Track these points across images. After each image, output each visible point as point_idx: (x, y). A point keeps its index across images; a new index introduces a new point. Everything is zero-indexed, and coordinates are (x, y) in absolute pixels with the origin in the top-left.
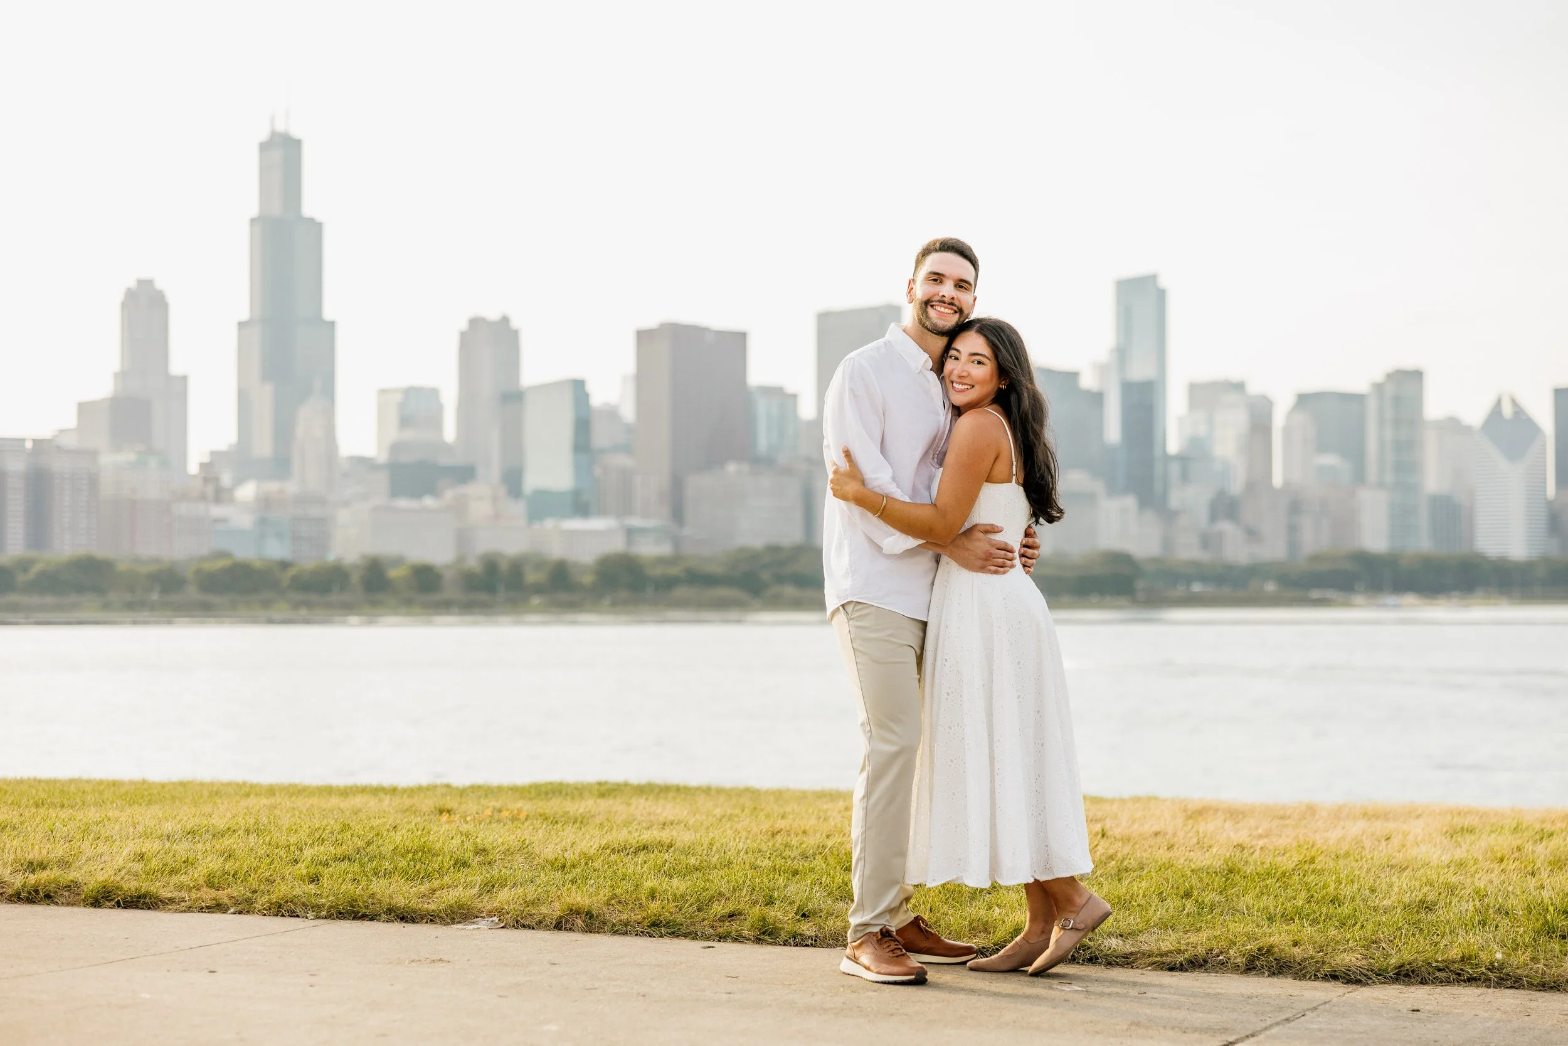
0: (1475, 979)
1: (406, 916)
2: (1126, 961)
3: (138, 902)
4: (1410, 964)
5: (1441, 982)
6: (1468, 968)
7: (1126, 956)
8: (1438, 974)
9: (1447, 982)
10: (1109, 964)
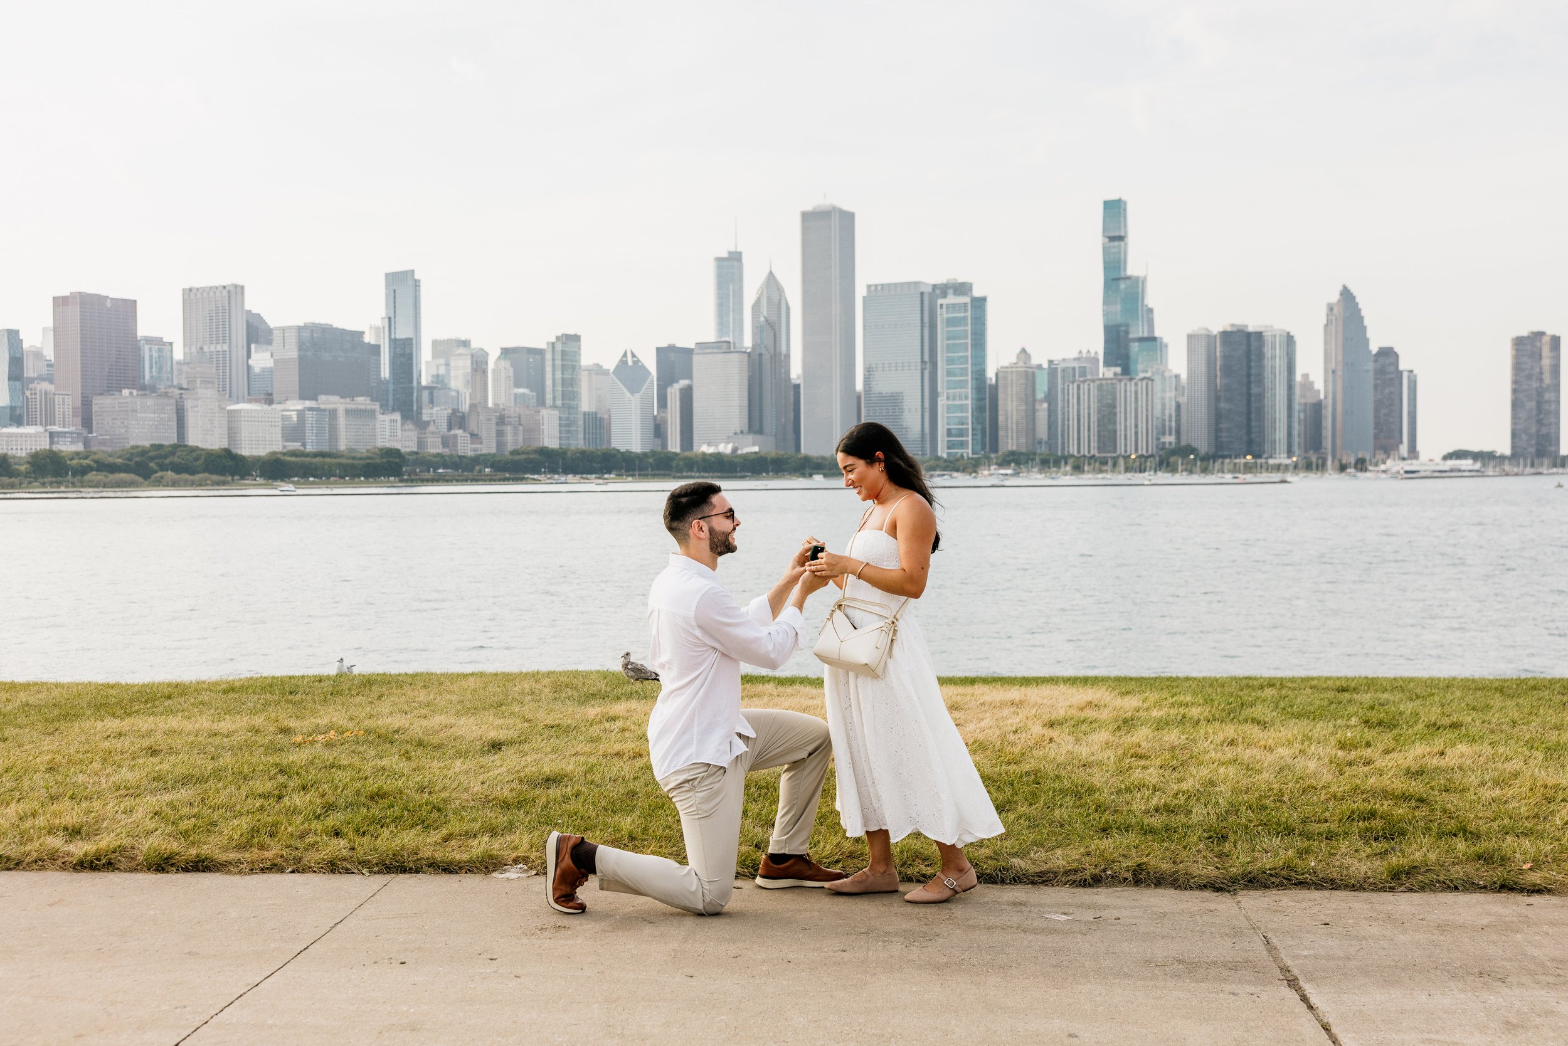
0: (1301, 883)
1: (448, 868)
2: (1043, 879)
3: (200, 865)
4: (1250, 873)
5: (1277, 886)
6: (1293, 874)
7: (1040, 874)
8: (1273, 880)
9: (1280, 886)
10: (1033, 883)
